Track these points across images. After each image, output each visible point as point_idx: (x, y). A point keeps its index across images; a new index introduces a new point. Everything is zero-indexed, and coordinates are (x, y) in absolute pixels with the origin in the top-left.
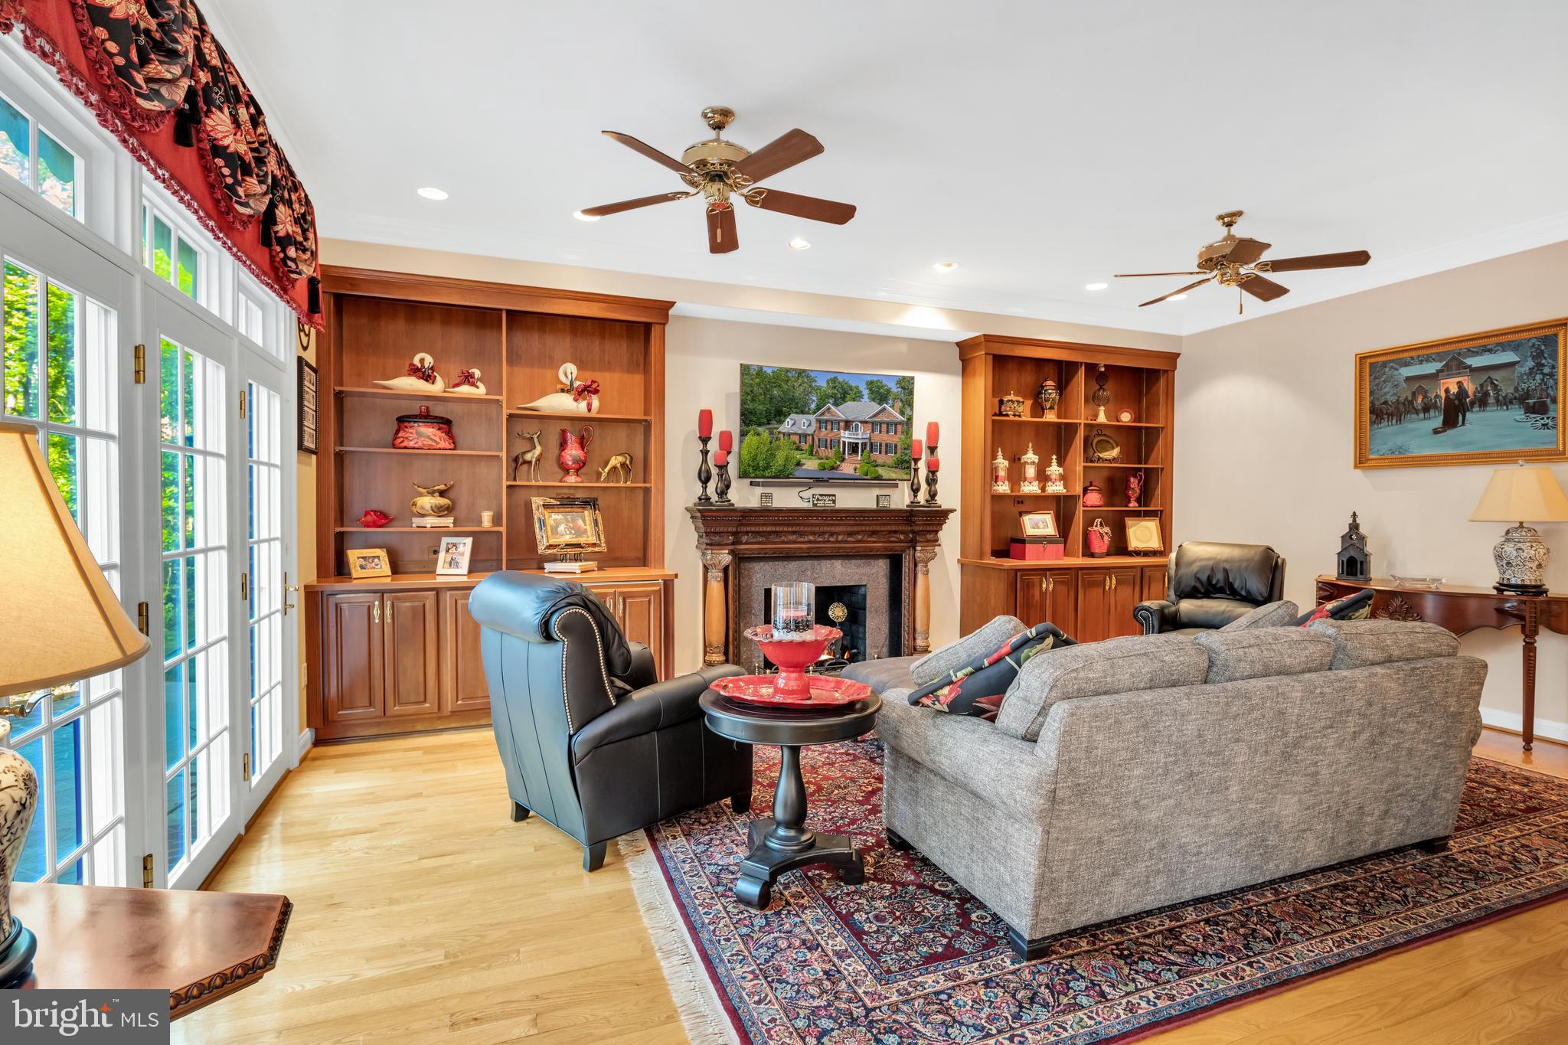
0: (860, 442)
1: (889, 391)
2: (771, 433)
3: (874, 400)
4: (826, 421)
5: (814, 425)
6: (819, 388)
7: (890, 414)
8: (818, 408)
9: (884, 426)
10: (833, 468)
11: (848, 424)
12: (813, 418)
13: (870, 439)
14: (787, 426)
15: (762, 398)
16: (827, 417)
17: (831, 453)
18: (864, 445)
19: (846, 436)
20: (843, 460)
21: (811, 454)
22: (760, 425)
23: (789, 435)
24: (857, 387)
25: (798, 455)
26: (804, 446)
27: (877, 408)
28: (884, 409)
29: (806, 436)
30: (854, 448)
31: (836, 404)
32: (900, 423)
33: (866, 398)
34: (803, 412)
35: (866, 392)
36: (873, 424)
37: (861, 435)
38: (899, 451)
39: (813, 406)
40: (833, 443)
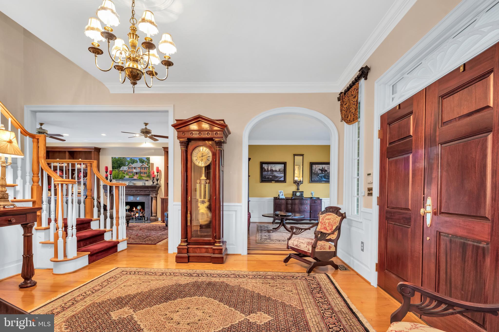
0: (138, 172)
1: (144, 160)
2: (118, 170)
3: (141, 163)
4: (130, 168)
5: (127, 169)
6: (128, 161)
7: (145, 166)
8: (128, 165)
9: (143, 168)
10: (132, 177)
11: (135, 168)
12: (127, 167)
13: (140, 171)
14: (121, 169)
15: (116, 163)
16: (130, 167)
17: (131, 174)
18: (139, 172)
19: (135, 171)
20: (134, 176)
21: (127, 174)
22: (116, 169)
23: (122, 171)
24: (136, 160)
25: (124, 175)
26: (125, 173)
27: (141, 164)
28: (143, 164)
29: (126, 171)
30: (137, 173)
31: (132, 164)
32: (147, 167)
33: (139, 162)
34: (125, 166)
35: (139, 161)
36: (141, 168)
37: (138, 170)
38: (147, 173)
39: (127, 165)
40: (132, 172)
